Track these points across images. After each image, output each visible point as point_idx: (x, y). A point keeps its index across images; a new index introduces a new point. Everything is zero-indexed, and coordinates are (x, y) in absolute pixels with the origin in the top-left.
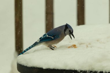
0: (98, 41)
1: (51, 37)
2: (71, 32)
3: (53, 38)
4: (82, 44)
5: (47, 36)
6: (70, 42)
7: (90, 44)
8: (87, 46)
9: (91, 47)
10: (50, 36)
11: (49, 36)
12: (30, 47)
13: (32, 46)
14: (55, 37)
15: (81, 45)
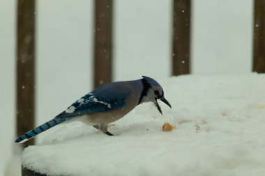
0: (224, 115)
1: (106, 104)
2: (161, 94)
3: (109, 106)
4: (184, 121)
5: (96, 100)
6: (155, 117)
7: (204, 122)
8: (198, 128)
9: (208, 130)
10: (101, 102)
11: (99, 100)
12: (47, 123)
13: (54, 120)
14: (116, 103)
15: (183, 125)
